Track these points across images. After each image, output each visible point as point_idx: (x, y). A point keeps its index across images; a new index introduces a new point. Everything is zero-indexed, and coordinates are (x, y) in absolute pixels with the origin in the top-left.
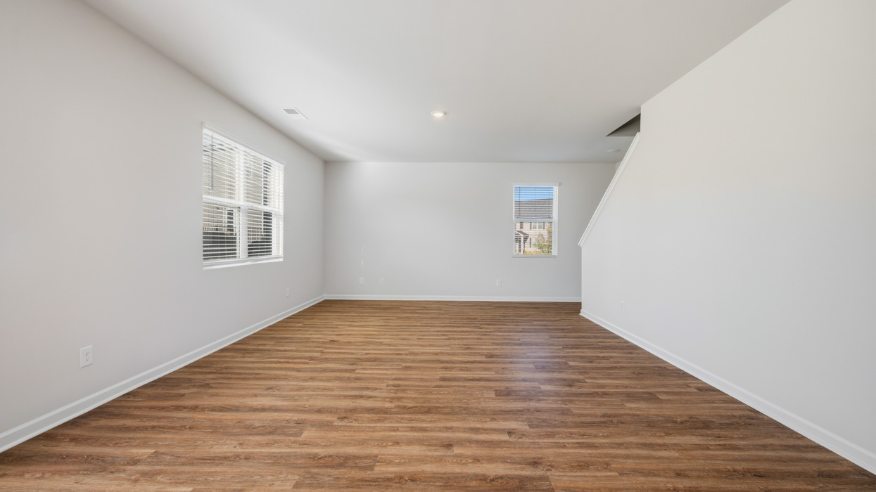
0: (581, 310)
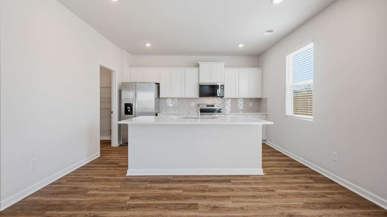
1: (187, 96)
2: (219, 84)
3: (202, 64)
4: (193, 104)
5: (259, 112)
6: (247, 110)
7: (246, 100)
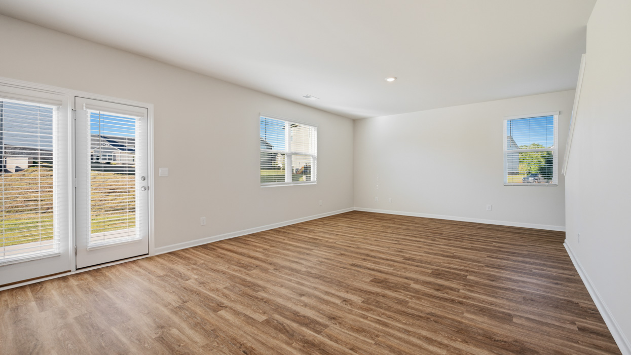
0: (565, 240)
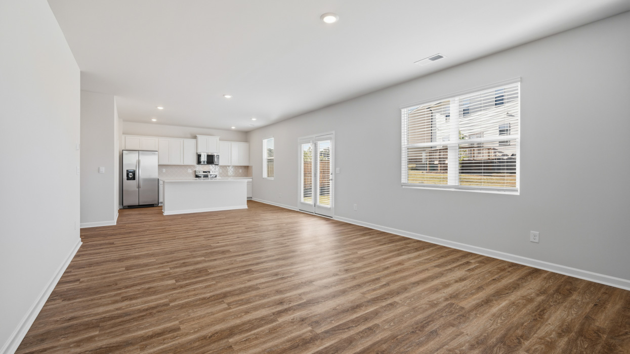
1: (186, 163)
2: (215, 154)
3: (199, 137)
4: (190, 171)
5: (247, 176)
6: (237, 175)
7: (236, 167)
